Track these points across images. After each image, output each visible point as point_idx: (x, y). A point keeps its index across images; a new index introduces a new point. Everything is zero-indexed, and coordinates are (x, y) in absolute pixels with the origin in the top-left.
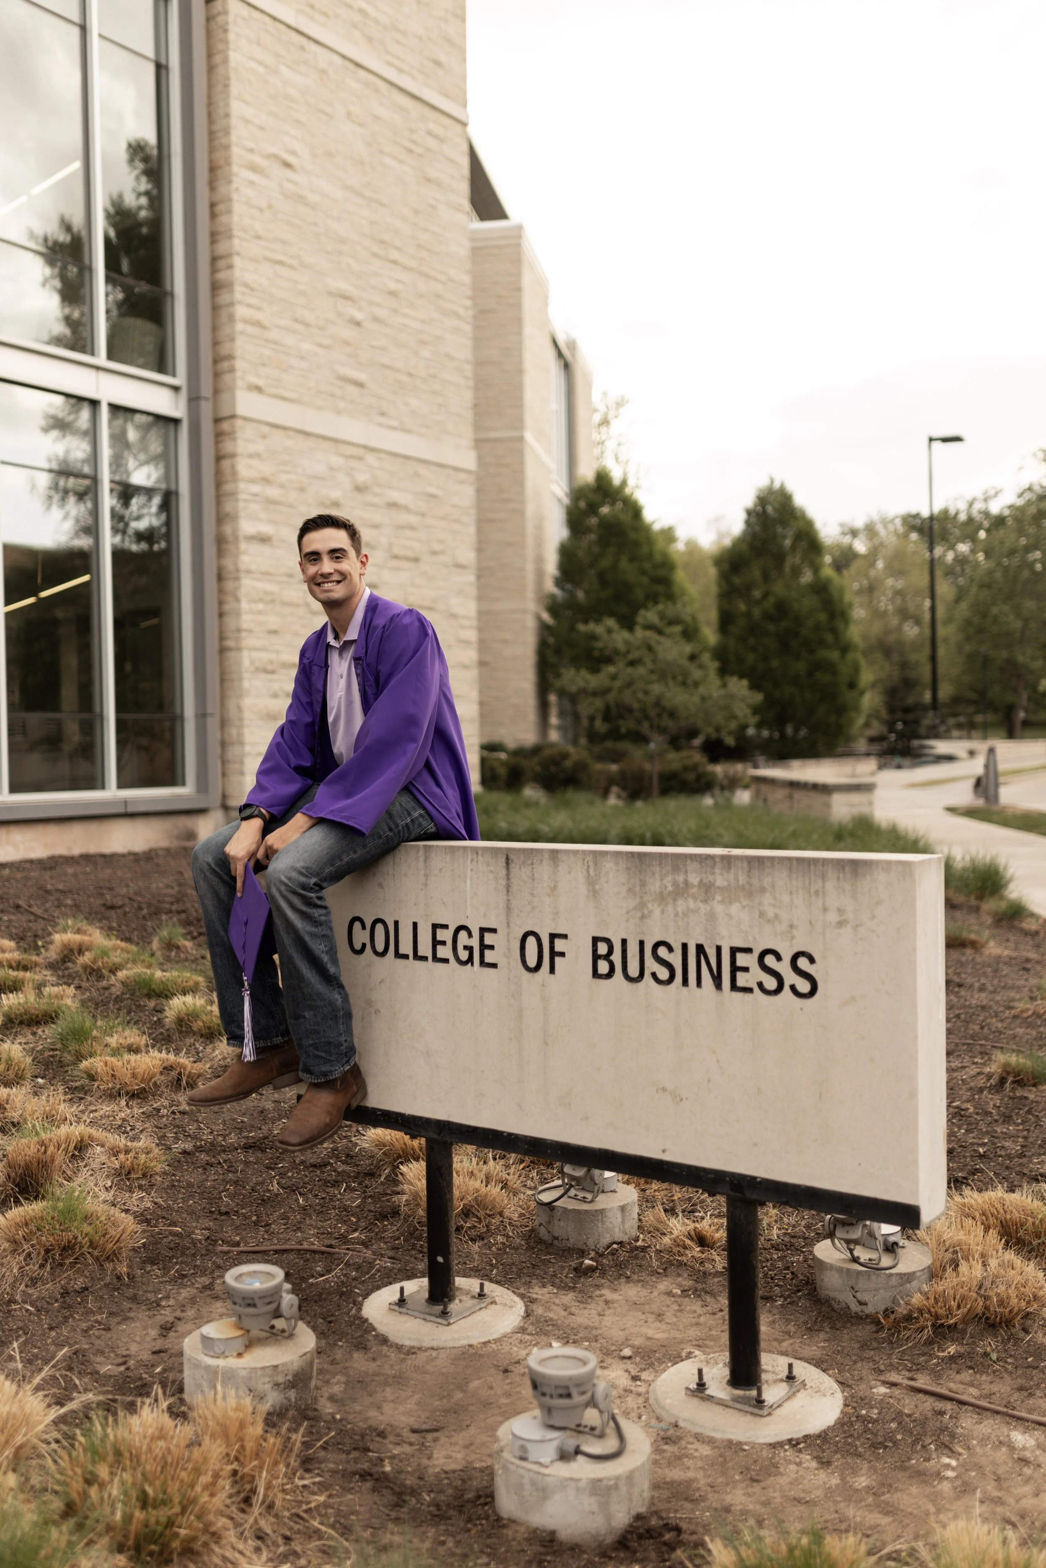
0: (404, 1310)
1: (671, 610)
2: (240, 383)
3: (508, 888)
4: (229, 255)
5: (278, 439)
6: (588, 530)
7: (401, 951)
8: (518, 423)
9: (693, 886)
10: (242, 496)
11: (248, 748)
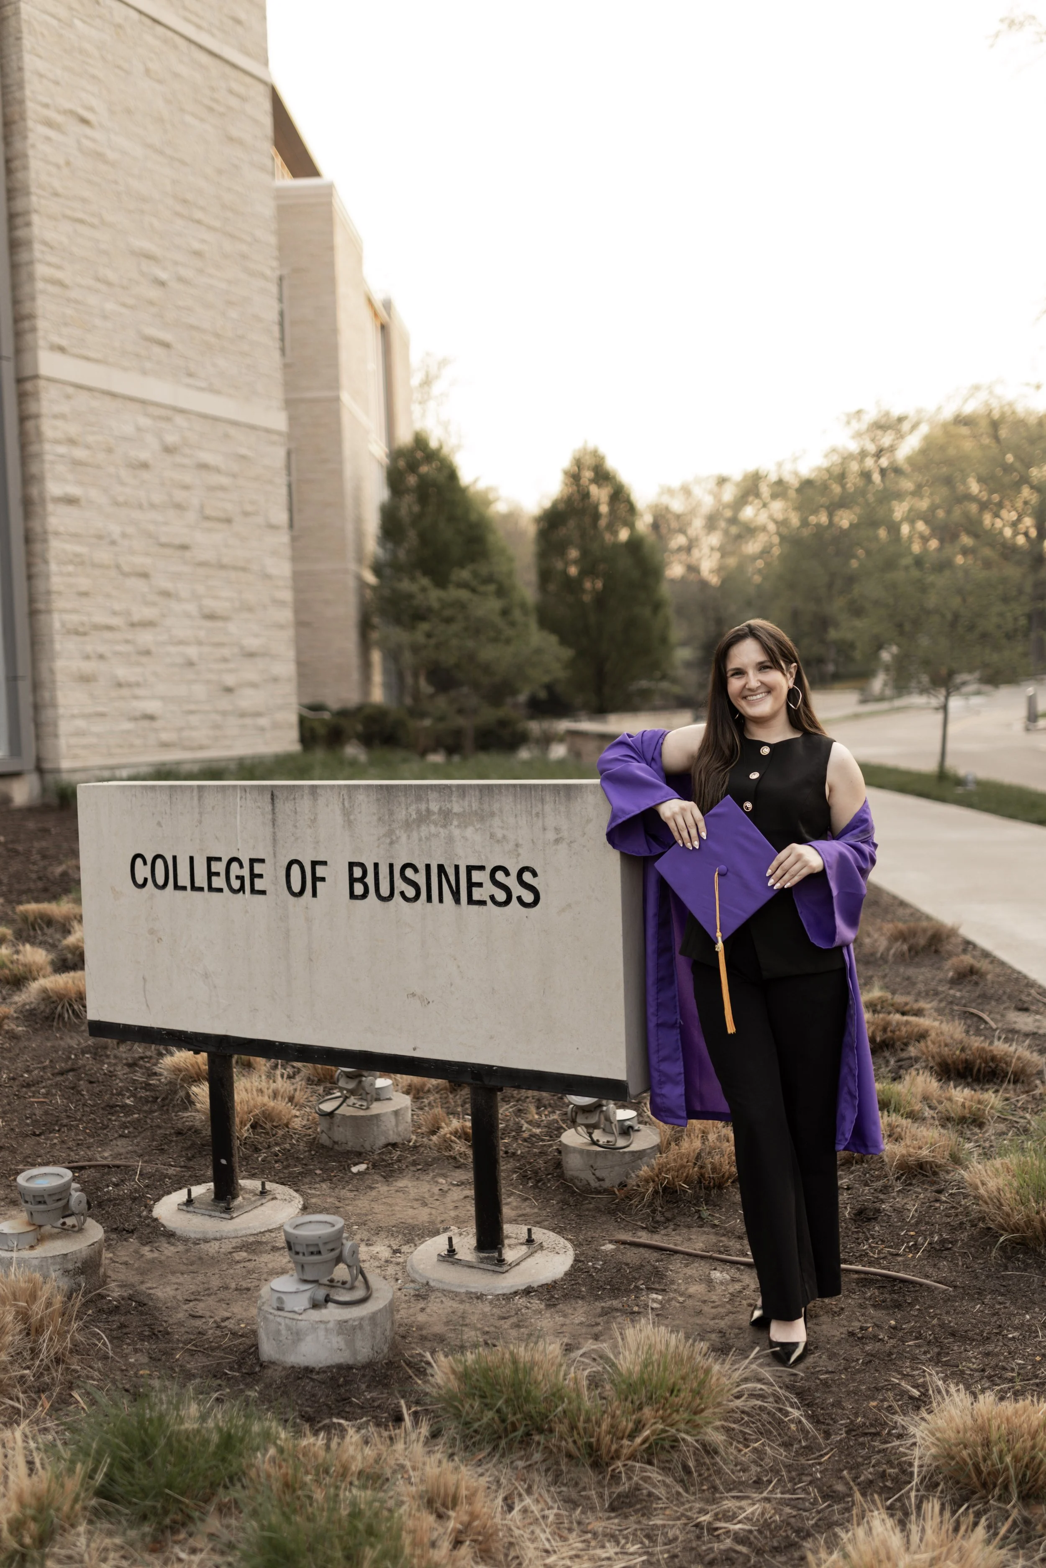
0: (191, 1209)
1: (484, 570)
2: (41, 343)
3: (274, 821)
4: (27, 213)
5: (83, 400)
6: (408, 491)
7: (180, 884)
8: (334, 384)
9: (434, 813)
10: (48, 457)
11: (61, 711)
